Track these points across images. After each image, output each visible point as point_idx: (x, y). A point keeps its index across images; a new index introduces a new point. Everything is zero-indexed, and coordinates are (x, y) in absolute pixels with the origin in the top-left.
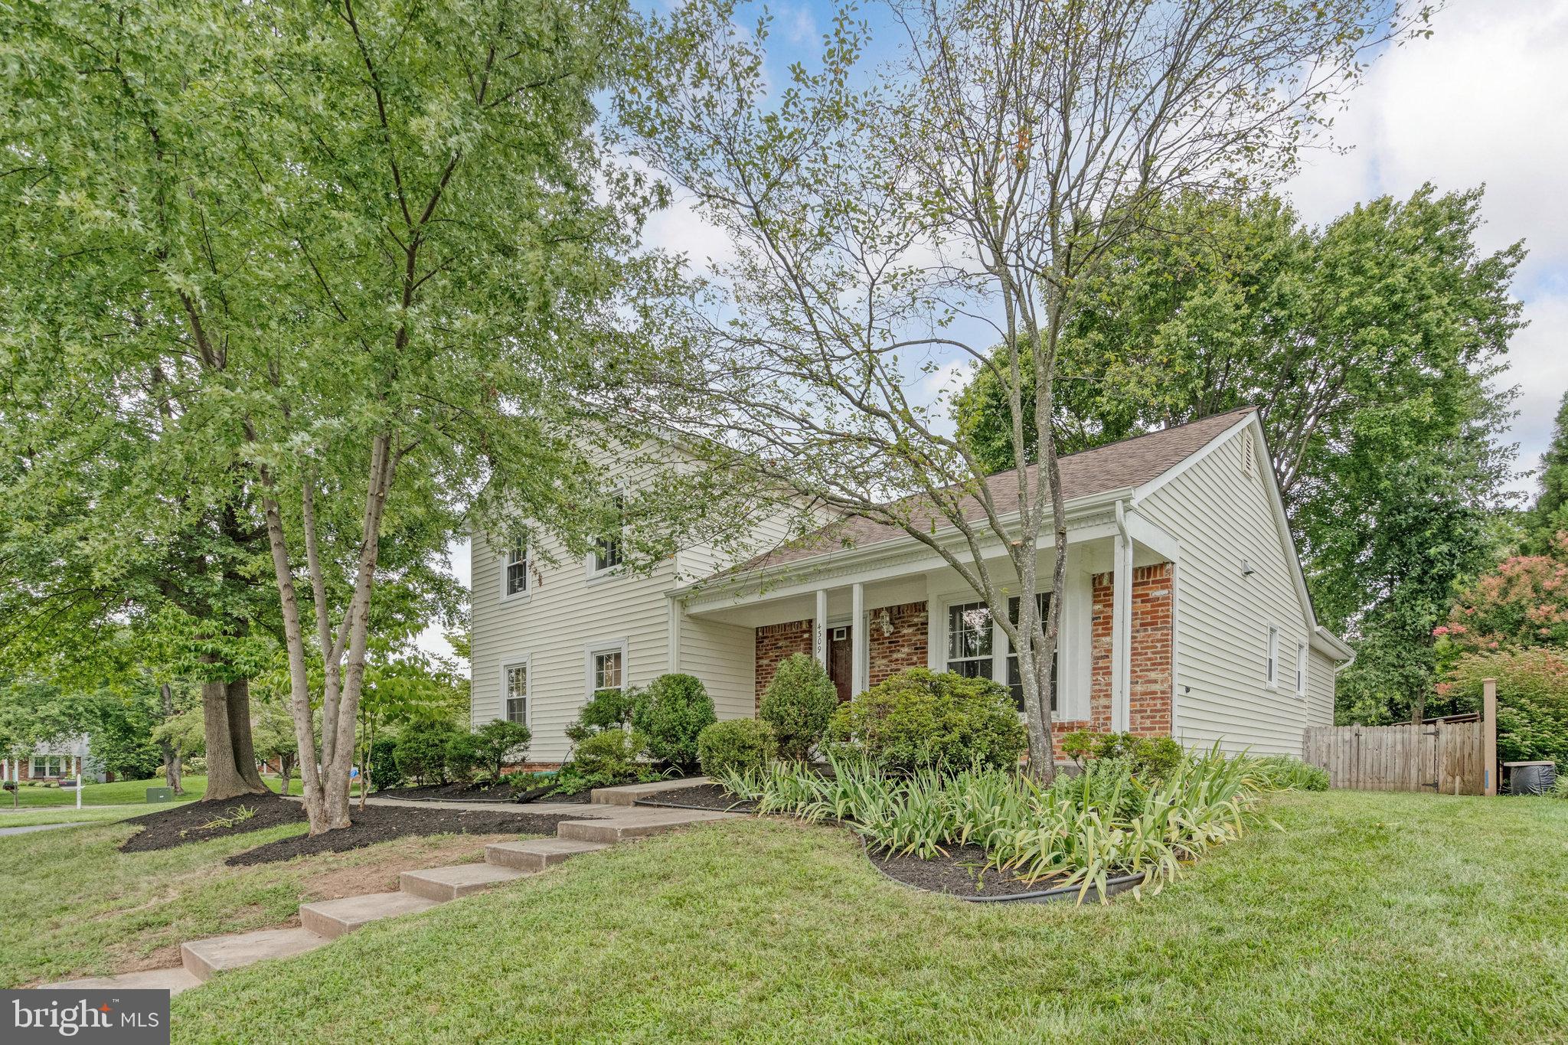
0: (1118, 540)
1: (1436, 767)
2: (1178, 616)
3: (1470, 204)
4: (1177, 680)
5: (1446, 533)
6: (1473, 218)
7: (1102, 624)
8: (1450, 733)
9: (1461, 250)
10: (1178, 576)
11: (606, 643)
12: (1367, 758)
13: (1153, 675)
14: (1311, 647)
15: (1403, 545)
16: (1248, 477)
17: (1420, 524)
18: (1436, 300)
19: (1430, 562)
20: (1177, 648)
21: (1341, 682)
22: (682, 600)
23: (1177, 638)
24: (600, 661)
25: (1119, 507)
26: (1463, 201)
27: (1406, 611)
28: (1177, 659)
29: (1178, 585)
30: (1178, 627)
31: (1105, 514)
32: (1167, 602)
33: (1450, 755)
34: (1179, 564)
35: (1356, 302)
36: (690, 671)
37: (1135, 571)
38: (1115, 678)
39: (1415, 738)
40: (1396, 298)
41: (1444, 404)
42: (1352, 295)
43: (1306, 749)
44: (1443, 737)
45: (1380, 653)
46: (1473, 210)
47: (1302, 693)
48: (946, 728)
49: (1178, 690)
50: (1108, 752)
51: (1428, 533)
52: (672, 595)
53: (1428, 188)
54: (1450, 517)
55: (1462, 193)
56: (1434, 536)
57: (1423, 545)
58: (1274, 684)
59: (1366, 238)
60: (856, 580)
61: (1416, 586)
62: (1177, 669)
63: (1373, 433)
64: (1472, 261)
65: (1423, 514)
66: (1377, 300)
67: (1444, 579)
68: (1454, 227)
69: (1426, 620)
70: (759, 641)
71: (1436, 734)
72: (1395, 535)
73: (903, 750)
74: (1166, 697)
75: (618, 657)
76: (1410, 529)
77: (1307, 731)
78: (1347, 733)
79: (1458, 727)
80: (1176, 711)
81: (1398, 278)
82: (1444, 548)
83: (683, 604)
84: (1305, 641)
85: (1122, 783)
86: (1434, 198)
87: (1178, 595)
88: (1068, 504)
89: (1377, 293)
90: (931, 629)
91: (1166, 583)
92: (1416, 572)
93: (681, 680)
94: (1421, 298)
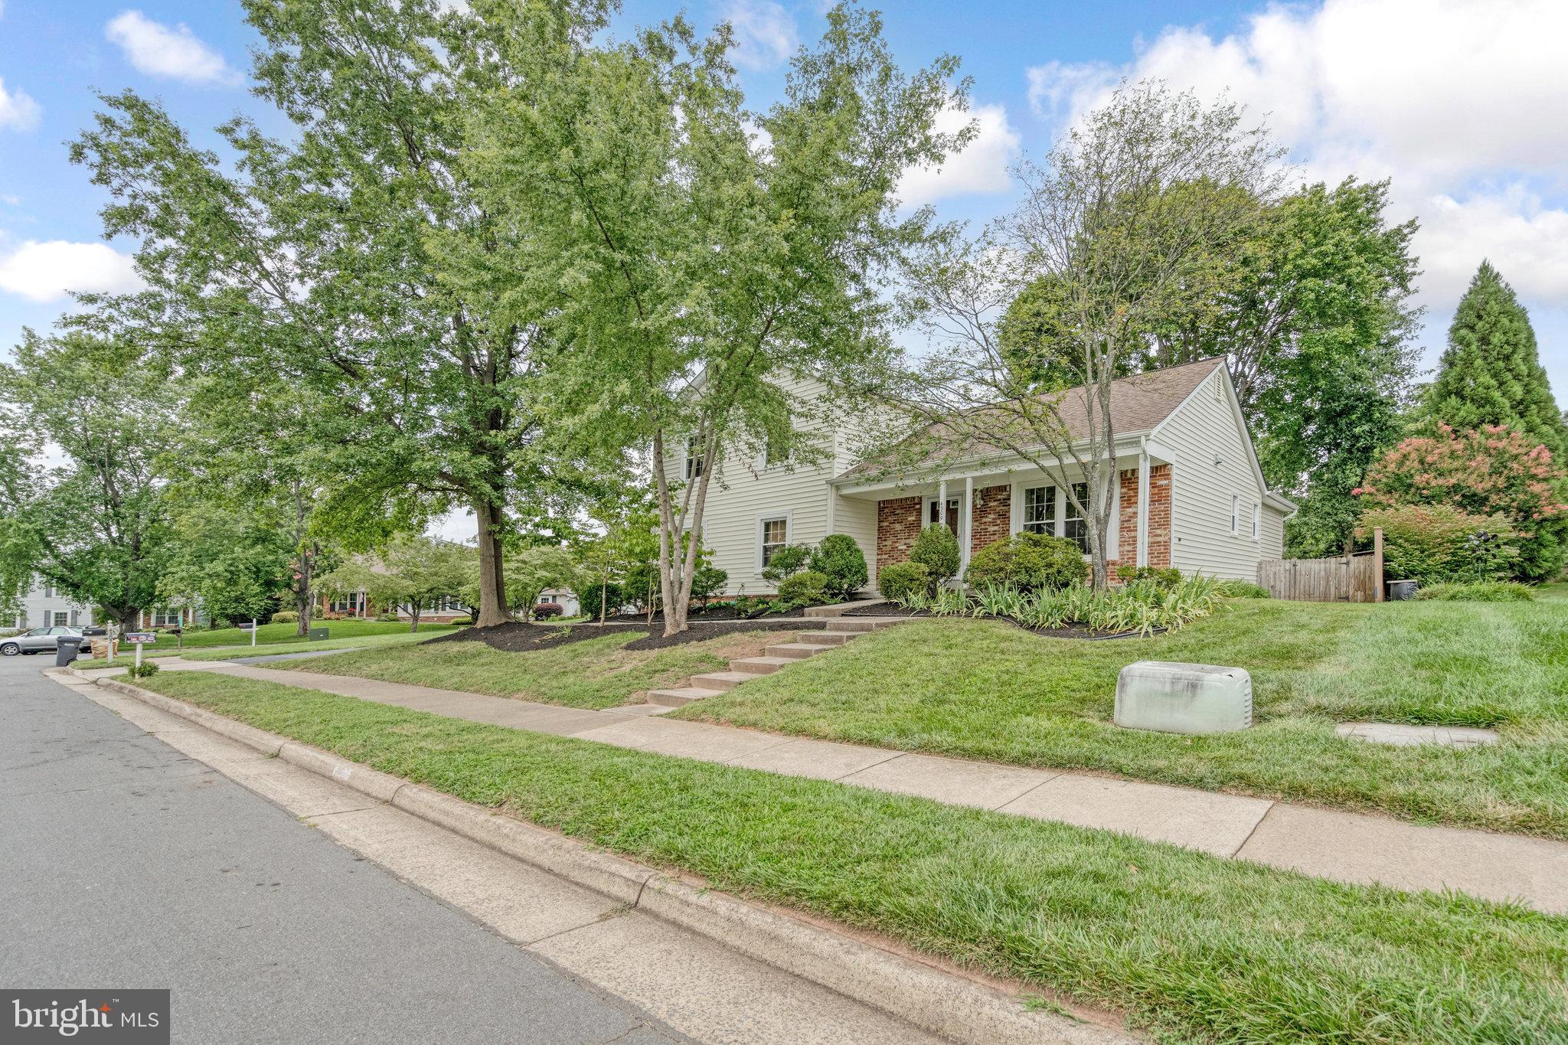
0: (1141, 457)
1: (1348, 586)
2: (1174, 496)
3: (1381, 190)
4: (1174, 535)
5: (1367, 416)
6: (1383, 199)
7: (1129, 501)
8: (1357, 563)
9: (1375, 222)
10: (1174, 472)
11: (773, 513)
12: (1302, 581)
13: (1158, 532)
14: (1264, 504)
15: (1336, 425)
16: (1218, 401)
17: (1347, 411)
18: (1355, 259)
19: (1357, 438)
20: (1174, 515)
21: (1290, 527)
22: (836, 485)
23: (1174, 509)
24: (767, 526)
25: (1143, 439)
26: (1376, 188)
27: (1339, 474)
28: (1173, 522)
29: (1174, 477)
30: (1174, 502)
31: (1136, 442)
32: (1168, 488)
33: (1356, 578)
34: (1175, 464)
35: (1299, 262)
36: (846, 532)
37: (1152, 468)
38: (1139, 534)
39: (1333, 566)
40: (1328, 260)
41: (1363, 329)
42: (1297, 256)
43: (1259, 576)
44: (1352, 566)
45: (1318, 505)
46: (1383, 194)
47: (1256, 538)
48: (1050, 565)
49: (1174, 541)
50: (1140, 576)
51: (1354, 417)
52: (831, 483)
53: (1351, 179)
54: (1370, 403)
55: (1375, 183)
56: (1359, 418)
57: (1351, 424)
58: (1236, 533)
59: (1306, 216)
60: (969, 475)
61: (1346, 455)
62: (1174, 528)
63: (1312, 351)
64: (1382, 231)
65: (1351, 402)
66: (1314, 261)
67: (1367, 449)
68: (1369, 205)
69: (1353, 480)
70: (881, 510)
71: (1347, 564)
72: (1331, 418)
73: (1024, 578)
74: (1167, 545)
75: (784, 522)
76: (1340, 414)
77: (1260, 564)
78: (1288, 564)
79: (1361, 558)
80: (1173, 553)
81: (1329, 247)
82: (1366, 427)
83: (838, 488)
84: (1259, 502)
85: (1153, 592)
86: (1355, 185)
87: (1174, 483)
88: (1115, 436)
89: (1315, 256)
90: (1013, 501)
91: (1167, 476)
92: (1346, 445)
93: (843, 539)
94: (1346, 258)
